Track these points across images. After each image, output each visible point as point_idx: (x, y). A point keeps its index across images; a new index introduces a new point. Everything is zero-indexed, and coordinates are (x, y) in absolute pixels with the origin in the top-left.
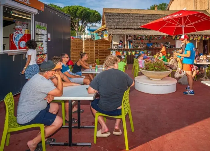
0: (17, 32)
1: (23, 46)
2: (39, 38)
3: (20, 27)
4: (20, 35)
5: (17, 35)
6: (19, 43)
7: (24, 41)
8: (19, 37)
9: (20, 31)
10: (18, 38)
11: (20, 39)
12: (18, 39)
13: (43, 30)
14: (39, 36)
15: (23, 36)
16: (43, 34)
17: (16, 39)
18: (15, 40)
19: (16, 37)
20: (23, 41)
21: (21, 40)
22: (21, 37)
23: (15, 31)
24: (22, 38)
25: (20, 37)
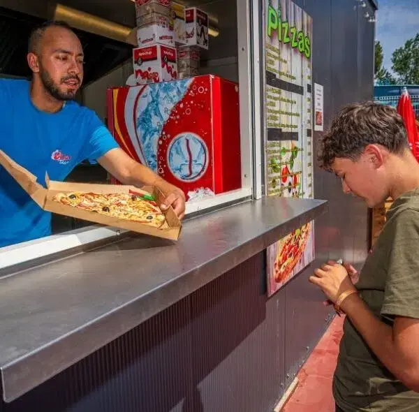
0: (145, 75)
1: (186, 171)
2: (281, 112)
3: (166, 32)
4: (166, 89)
5: (148, 89)
6: (163, 149)
7: (191, 136)
8: (161, 109)
9: (164, 64)
10: (157, 113)
11: (166, 117)
12: (156, 122)
13: (299, 56)
14: (284, 94)
15: (186, 98)
16: (297, 82)
17: (145, 119)
18: (141, 132)
19: (143, 104)
20: (185, 135)
21: (171, 129)
22: (171, 106)
23: (136, 67)
24: (177, 110)
25: (167, 106)
